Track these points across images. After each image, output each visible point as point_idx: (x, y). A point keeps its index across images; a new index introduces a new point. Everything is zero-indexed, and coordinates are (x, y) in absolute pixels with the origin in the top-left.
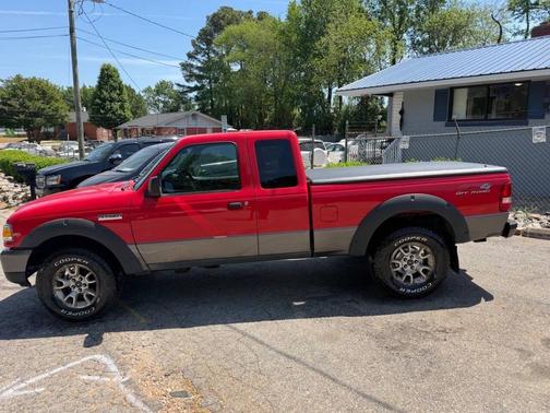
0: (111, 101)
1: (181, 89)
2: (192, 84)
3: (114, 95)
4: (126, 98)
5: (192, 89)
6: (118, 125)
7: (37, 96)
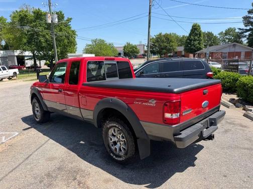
0: (194, 41)
1: (240, 31)
2: (248, 28)
3: (196, 38)
4: (202, 38)
5: (247, 31)
6: (196, 51)
7: (165, 40)
